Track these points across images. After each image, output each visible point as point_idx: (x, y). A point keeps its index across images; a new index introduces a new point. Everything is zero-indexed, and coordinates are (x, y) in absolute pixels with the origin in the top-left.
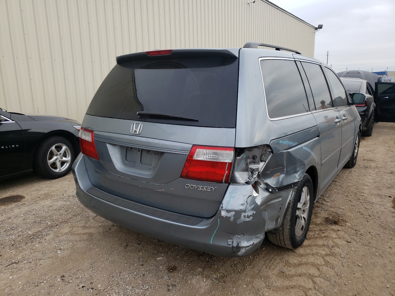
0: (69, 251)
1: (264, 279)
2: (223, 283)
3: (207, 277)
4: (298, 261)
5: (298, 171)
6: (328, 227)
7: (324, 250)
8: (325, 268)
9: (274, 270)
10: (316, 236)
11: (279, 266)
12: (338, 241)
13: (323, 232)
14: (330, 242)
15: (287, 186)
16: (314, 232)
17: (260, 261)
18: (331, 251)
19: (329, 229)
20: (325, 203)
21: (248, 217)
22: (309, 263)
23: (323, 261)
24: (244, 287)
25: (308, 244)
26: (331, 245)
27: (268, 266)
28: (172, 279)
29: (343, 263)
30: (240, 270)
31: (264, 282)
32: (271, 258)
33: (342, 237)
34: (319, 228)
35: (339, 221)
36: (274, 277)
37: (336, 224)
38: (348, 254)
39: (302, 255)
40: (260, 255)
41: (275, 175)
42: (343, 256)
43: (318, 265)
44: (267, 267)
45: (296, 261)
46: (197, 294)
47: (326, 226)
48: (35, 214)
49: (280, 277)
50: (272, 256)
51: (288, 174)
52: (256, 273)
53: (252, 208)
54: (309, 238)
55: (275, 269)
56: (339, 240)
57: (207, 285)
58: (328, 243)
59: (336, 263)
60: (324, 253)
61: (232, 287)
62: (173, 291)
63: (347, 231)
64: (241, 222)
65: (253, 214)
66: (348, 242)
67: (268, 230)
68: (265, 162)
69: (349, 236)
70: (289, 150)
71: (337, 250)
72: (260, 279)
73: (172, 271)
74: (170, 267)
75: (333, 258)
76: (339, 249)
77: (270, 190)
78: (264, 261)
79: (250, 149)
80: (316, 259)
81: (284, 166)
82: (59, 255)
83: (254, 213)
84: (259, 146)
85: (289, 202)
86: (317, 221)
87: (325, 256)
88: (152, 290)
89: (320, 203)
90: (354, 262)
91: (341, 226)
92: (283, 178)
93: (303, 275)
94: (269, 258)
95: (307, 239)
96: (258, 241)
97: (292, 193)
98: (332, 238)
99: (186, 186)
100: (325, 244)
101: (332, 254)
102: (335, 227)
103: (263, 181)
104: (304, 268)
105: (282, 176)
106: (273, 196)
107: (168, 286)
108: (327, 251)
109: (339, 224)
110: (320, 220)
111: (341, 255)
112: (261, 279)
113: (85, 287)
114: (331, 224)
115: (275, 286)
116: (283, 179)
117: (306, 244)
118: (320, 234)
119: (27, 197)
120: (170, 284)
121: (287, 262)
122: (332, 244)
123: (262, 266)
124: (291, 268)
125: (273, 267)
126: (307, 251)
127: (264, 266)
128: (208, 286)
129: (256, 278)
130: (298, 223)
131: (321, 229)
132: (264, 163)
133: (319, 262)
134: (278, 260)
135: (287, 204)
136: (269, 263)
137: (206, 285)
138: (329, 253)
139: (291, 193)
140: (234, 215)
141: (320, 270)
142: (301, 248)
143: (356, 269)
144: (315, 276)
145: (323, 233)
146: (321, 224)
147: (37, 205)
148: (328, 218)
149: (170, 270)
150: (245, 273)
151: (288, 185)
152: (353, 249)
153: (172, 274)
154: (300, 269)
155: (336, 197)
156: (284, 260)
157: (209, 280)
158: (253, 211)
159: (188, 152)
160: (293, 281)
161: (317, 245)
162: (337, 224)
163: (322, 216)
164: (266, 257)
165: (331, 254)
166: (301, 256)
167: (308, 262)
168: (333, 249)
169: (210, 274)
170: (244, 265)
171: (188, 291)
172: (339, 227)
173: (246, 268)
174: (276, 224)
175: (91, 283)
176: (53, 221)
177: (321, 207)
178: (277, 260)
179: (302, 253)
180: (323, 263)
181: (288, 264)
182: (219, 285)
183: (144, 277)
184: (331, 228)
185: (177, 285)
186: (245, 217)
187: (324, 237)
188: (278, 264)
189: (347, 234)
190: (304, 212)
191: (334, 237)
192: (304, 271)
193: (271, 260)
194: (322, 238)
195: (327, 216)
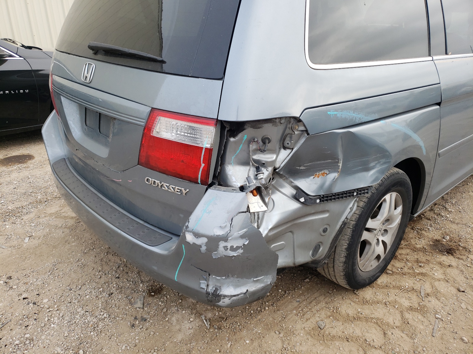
0: (40, 241)
1: (284, 335)
2: (216, 330)
3: (199, 314)
4: (355, 312)
5: (372, 168)
6: (433, 258)
7: (409, 299)
8: (398, 333)
9: (309, 322)
10: (406, 270)
11: (318, 315)
12: (442, 287)
13: (420, 264)
14: (425, 286)
15: (342, 194)
16: (405, 263)
17: (292, 300)
18: (421, 304)
19: (434, 260)
20: (443, 214)
21: (232, 249)
22: (372, 318)
23: (400, 319)
24: (246, 343)
25: (385, 282)
26: (427, 292)
27: (301, 312)
28: (146, 309)
29: (435, 331)
30: (252, 312)
31: (282, 340)
32: (312, 299)
33: (452, 279)
34: (416, 257)
35: (458, 250)
36: (302, 335)
37: (450, 253)
38: (450, 315)
39: (367, 301)
40: (296, 290)
41: (318, 174)
42: (440, 317)
43: (388, 324)
44: (299, 314)
45: (351, 312)
46: (168, 342)
47: (431, 254)
48: (32, 182)
49: (312, 337)
50: (316, 295)
51: (347, 172)
52: (277, 322)
53: (241, 234)
54: (391, 272)
55: (311, 320)
56: (444, 285)
57: (191, 328)
58: (423, 287)
59: (422, 327)
60: (406, 303)
61: (227, 339)
62: (138, 330)
63: (464, 271)
64: (219, 256)
65: (244, 245)
66: (459, 291)
67: (294, 264)
68: (292, 151)
69: (465, 279)
70: (352, 130)
71: (433, 303)
72: (277, 333)
73: (153, 294)
74: (154, 288)
75: (419, 318)
76: (437, 301)
77: (302, 200)
78: (299, 301)
79: (256, 124)
80: (388, 312)
81: (338, 159)
82: (25, 245)
83: (246, 243)
84: (276, 118)
85: (344, 221)
86: (417, 244)
87: (407, 311)
88: (110, 321)
89: (435, 213)
90: (455, 330)
91: (459, 258)
92: (334, 179)
93: (352, 340)
94: (310, 298)
95: (387, 274)
96: (258, 287)
97: (353, 205)
98: (433, 278)
99: (146, 180)
100: (414, 288)
101: (422, 310)
102: (446, 259)
103: (292, 182)
104: (360, 326)
105: (333, 176)
106: (309, 209)
107: (136, 318)
108: (415, 301)
109: (455, 254)
110: (423, 241)
111: (436, 313)
112: (280, 333)
113: (28, 298)
114: (441, 252)
115: (296, 351)
116: (335, 181)
117: (381, 283)
118: (414, 268)
119: (36, 159)
120: (139, 317)
121: (335, 311)
122: (429, 290)
123: (291, 311)
124: (338, 322)
125: (308, 316)
126: (378, 295)
127: (295, 312)
128: (192, 331)
129: (272, 330)
130: (368, 252)
131: (420, 259)
132: (288, 151)
133: (390, 320)
134: (323, 304)
135: (340, 223)
136: (306, 307)
137: (189, 329)
138: (417, 306)
139: (351, 205)
140: (206, 243)
141: (387, 336)
142: (371, 289)
143: (455, 345)
144: (373, 346)
145: (420, 266)
146: (423, 250)
147: (40, 170)
148: (439, 241)
149: (152, 292)
150: (258, 319)
151: (344, 192)
152: (463, 305)
153: (150, 300)
154: (353, 328)
155: (468, 205)
156: (331, 306)
157: (198, 320)
158: (244, 240)
159: (144, 121)
160: (331, 347)
161: (399, 288)
162: (452, 255)
163: (430, 236)
164: (305, 296)
165: (419, 308)
166: (365, 302)
167: (373, 316)
168: (426, 300)
169: (204, 309)
170: (264, 303)
171: (158, 334)
172: (454, 259)
173: (263, 310)
174: (313, 255)
175: (37, 295)
176: (46, 195)
177: (435, 219)
178: (321, 303)
179: (368, 299)
180: (398, 323)
181: (335, 315)
182: (209, 332)
183: (110, 297)
184: (438, 259)
185: (148, 319)
186: (226, 249)
187: (419, 274)
188: (319, 311)
189: (463, 275)
190: (386, 233)
191: (436, 278)
192: (358, 332)
193: (311, 302)
194: (415, 275)
195: (439, 238)
